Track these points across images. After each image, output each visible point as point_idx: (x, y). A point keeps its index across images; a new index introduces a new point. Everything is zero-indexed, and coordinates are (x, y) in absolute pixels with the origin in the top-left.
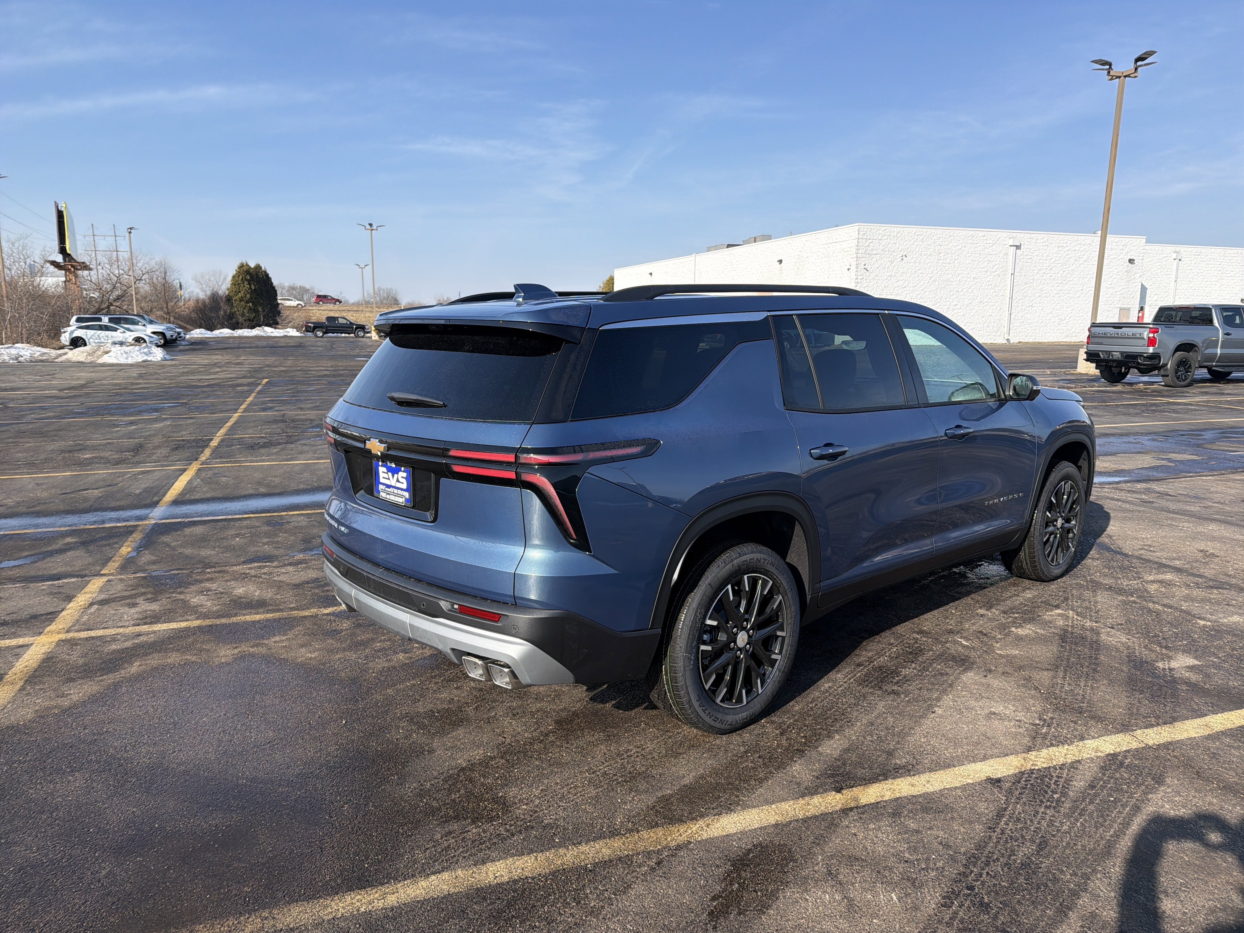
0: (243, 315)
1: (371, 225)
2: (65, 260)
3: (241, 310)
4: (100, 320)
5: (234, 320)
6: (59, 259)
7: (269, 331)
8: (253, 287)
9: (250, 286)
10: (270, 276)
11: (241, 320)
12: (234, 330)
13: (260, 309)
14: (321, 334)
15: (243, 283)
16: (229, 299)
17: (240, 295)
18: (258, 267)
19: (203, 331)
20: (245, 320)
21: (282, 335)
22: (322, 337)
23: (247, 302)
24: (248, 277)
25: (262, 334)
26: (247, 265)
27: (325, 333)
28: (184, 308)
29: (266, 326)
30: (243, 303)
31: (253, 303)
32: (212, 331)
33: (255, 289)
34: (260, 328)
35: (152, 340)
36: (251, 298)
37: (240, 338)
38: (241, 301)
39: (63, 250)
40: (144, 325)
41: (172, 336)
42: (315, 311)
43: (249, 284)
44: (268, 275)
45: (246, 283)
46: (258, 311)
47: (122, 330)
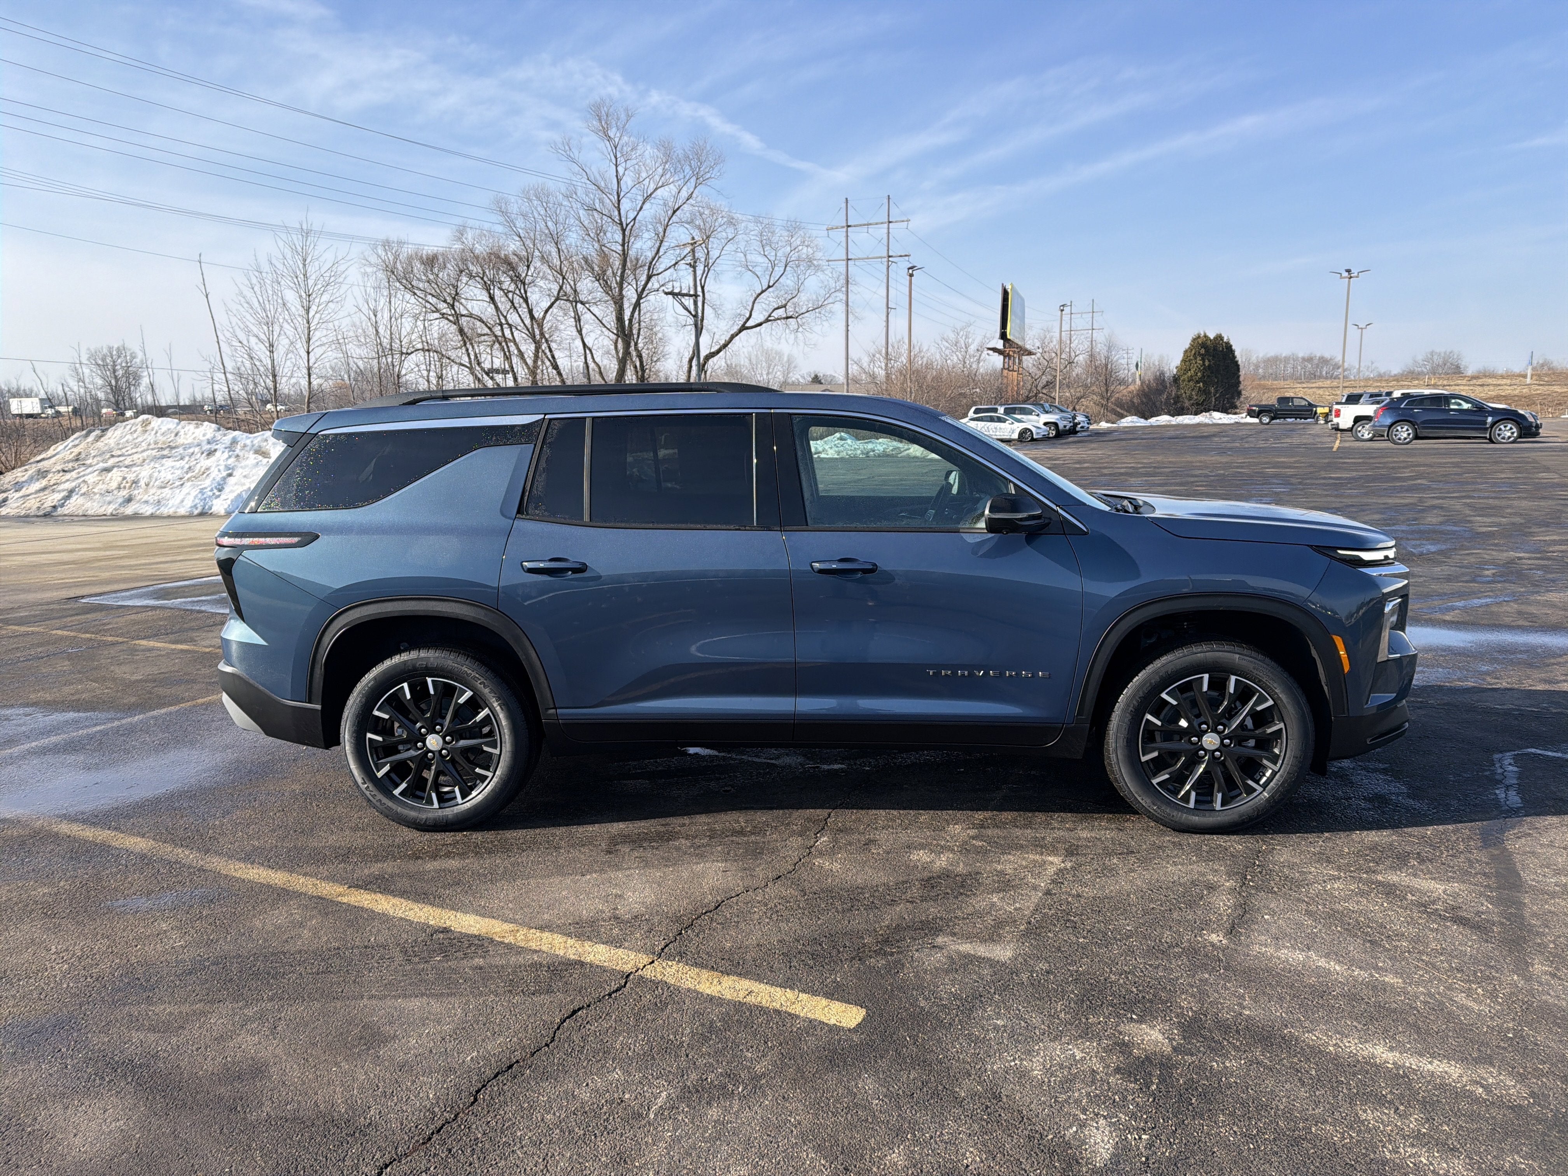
0: (1190, 398)
1: (1348, 271)
2: (1004, 346)
3: (1188, 393)
4: (995, 410)
5: (1179, 405)
6: (1000, 345)
7: (1218, 417)
8: (1207, 363)
9: (1204, 362)
10: (1233, 347)
11: (1187, 404)
12: (1173, 416)
13: (1212, 390)
14: (1268, 421)
15: (1196, 359)
16: (1176, 379)
17: (1189, 374)
18: (1219, 337)
19: (1135, 418)
20: (1193, 405)
21: (1232, 421)
22: (1268, 424)
23: (1198, 382)
24: (1203, 351)
25: (1207, 421)
26: (1205, 336)
27: (1272, 419)
28: (1123, 393)
29: (1214, 410)
30: (1191, 383)
31: (1205, 383)
32: (1146, 419)
33: (1209, 366)
34: (1207, 414)
35: (1039, 431)
36: (1203, 376)
37: (1178, 426)
38: (1189, 381)
39: (1003, 336)
40: (1038, 415)
41: (1065, 426)
42: (1297, 390)
43: (1203, 360)
44: (1231, 346)
45: (1199, 358)
46: (1210, 393)
47: (1011, 420)
